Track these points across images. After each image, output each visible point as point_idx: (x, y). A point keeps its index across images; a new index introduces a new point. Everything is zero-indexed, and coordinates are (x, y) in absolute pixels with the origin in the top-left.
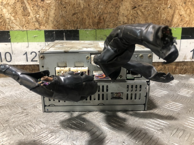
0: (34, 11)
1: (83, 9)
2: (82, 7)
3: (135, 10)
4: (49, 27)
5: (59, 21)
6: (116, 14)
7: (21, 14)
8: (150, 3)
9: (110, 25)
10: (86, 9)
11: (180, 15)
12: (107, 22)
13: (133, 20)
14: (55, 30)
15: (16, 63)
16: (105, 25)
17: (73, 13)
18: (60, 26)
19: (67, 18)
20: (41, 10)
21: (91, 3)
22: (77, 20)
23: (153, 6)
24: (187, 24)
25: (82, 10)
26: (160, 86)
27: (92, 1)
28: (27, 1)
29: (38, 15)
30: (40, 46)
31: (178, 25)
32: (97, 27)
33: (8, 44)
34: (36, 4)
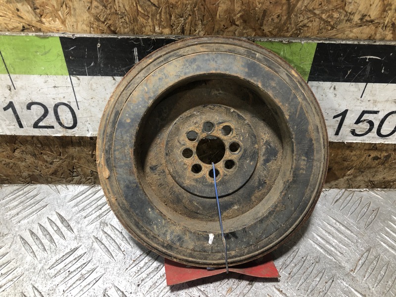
4: (77, 22)
9: (308, 27)
14: (100, 37)
16: (290, 24)
18: (119, 23)
30: (55, 87)
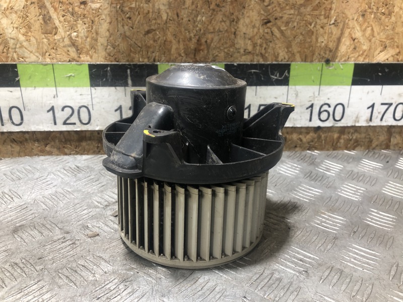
0: (67, 23)
1: (166, 22)
2: (165, 17)
3: (268, 28)
4: (98, 57)
5: (119, 45)
6: (231, 33)
7: (39, 30)
8: (296, 13)
9: (219, 56)
10: (171, 22)
11: (352, 38)
12: (214, 49)
13: (264, 46)
14: (110, 63)
15: (33, 128)
16: (210, 55)
17: (146, 30)
18: (121, 56)
19: (134, 40)
20: (80, 22)
21: (183, 12)
22: (155, 45)
23: (304, 20)
24: (364, 56)
25: (164, 24)
26: (308, 178)
27: (183, 7)
28: (51, 4)
29: (75, 32)
30: (81, 95)
31: (348, 58)
32: (194, 58)
33: (15, 91)
34: (70, 9)
